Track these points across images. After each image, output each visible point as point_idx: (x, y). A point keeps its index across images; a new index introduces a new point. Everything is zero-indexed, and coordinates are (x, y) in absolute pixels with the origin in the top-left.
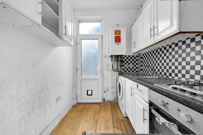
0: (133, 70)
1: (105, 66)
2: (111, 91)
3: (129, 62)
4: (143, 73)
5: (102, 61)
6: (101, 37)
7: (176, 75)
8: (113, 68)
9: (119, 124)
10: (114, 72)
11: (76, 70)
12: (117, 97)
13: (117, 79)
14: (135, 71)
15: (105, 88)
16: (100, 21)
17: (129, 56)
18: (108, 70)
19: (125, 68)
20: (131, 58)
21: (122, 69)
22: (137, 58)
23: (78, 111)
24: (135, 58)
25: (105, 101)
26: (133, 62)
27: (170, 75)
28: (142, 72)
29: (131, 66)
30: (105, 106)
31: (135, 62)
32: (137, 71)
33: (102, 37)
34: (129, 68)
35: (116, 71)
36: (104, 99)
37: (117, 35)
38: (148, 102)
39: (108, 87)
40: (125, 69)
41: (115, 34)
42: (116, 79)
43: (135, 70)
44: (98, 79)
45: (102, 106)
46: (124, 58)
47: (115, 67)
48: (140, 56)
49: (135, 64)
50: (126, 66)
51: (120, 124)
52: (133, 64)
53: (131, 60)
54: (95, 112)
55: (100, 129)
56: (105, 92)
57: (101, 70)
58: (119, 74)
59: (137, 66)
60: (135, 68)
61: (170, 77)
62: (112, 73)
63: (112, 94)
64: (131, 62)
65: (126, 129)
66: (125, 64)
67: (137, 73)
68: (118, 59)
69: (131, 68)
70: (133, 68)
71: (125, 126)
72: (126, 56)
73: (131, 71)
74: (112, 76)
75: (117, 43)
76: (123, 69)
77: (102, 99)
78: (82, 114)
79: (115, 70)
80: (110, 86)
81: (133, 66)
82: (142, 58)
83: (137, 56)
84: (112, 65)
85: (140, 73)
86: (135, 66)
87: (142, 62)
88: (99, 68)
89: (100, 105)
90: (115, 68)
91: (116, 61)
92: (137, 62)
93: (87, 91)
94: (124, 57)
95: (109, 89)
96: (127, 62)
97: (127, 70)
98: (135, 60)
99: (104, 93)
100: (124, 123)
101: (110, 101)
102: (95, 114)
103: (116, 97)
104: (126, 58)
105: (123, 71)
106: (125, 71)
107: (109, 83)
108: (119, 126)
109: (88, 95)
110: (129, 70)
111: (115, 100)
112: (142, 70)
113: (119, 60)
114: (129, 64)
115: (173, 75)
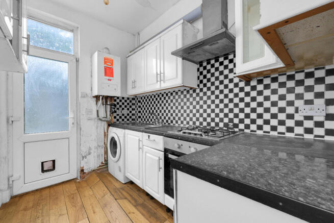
0: (128, 117)
1: (83, 112)
2: (96, 154)
3: (123, 106)
4: (142, 122)
5: (78, 104)
6: (75, 60)
7: (177, 122)
8: (98, 116)
9: (120, 194)
10: (100, 121)
11: (8, 122)
12: (106, 161)
13: (105, 133)
14: (130, 120)
15: (84, 150)
16: (72, 31)
17: (123, 98)
18: (89, 120)
19: (118, 115)
20: (126, 101)
21: (113, 117)
22: (134, 102)
23: (25, 209)
24: (131, 101)
25: (84, 173)
26: (128, 107)
27: (172, 122)
28: (139, 120)
29: (125, 112)
30: (86, 181)
31: (130, 107)
32: (133, 120)
33: (77, 61)
34: (123, 115)
35: (104, 121)
36: (82, 170)
37: (108, 65)
38: (163, 150)
39: (90, 148)
40: (118, 117)
41: (105, 63)
42: (103, 133)
43: (130, 117)
44: (67, 137)
45: (79, 182)
46: (115, 101)
47: (102, 114)
48: (137, 99)
49: (131, 109)
50: (118, 112)
51: (122, 193)
52: (128, 109)
53: (126, 104)
54: (72, 196)
55: (94, 213)
56: (83, 157)
57: (76, 119)
58: (109, 125)
59: (133, 112)
60: (130, 115)
61: (172, 124)
62: (97, 123)
63: (97, 157)
64: (126, 106)
65: (131, 196)
66: (118, 109)
67: (133, 122)
68: (106, 102)
69: (126, 115)
70: (128, 115)
71: (128, 193)
72: (118, 98)
73: (126, 120)
74: (97, 128)
75: (108, 78)
76: (115, 117)
77: (78, 171)
78: (42, 209)
79: (101, 118)
80: (93, 145)
81: (129, 112)
82: (139, 102)
83: (133, 99)
84: (98, 111)
85: (138, 122)
86: (131, 112)
87: (140, 107)
88: (71, 115)
89: (75, 182)
90: (103, 116)
91: (103, 104)
92: (134, 107)
93: (42, 163)
94: (116, 98)
95: (91, 151)
96: (120, 106)
97: (120, 117)
98: (131, 104)
99: (83, 159)
100: (125, 191)
101: (93, 171)
102: (73, 198)
103: (104, 162)
104: (118, 101)
105: (115, 120)
106: (118, 120)
107: (92, 140)
108: (121, 195)
109: (43, 171)
110: (123, 117)
111: (102, 166)
112: (140, 117)
113: (108, 103)
114: (123, 109)
115: (174, 122)
